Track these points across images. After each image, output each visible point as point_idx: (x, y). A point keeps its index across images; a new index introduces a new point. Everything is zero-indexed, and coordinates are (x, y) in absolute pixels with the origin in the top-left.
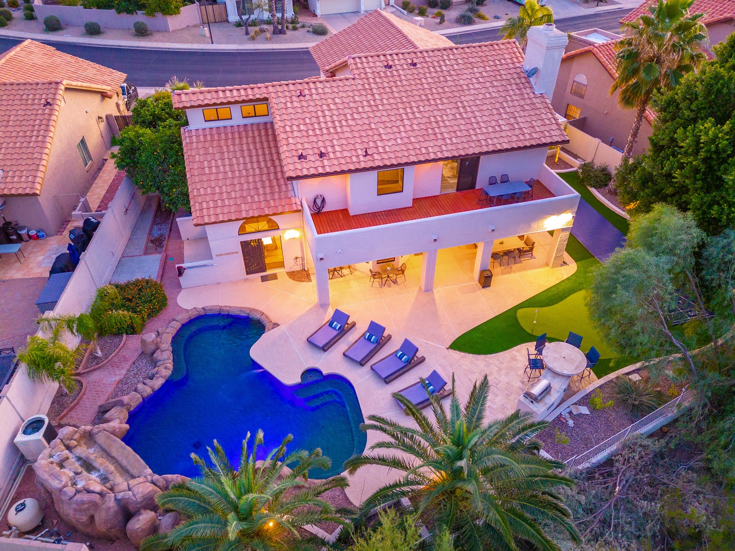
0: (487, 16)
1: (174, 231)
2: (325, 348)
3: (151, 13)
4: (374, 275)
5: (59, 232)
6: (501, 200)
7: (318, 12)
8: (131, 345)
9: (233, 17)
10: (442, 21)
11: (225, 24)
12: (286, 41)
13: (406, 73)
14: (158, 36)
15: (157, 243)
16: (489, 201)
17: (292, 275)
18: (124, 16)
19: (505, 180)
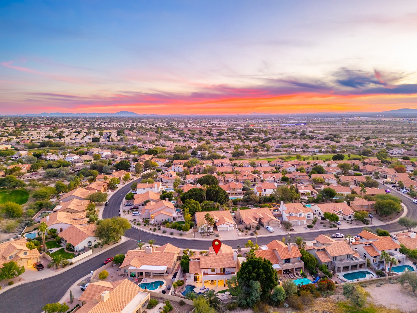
0: (258, 233)
1: (186, 275)
2: (202, 290)
3: (183, 231)
5: (172, 273)
7: (218, 230)
8: (181, 287)
9: (200, 231)
10: (246, 234)
11: (198, 232)
12: (210, 238)
13: (218, 256)
14: (184, 236)
15: (183, 276)
17: (200, 282)
18: (178, 231)
19: (228, 272)
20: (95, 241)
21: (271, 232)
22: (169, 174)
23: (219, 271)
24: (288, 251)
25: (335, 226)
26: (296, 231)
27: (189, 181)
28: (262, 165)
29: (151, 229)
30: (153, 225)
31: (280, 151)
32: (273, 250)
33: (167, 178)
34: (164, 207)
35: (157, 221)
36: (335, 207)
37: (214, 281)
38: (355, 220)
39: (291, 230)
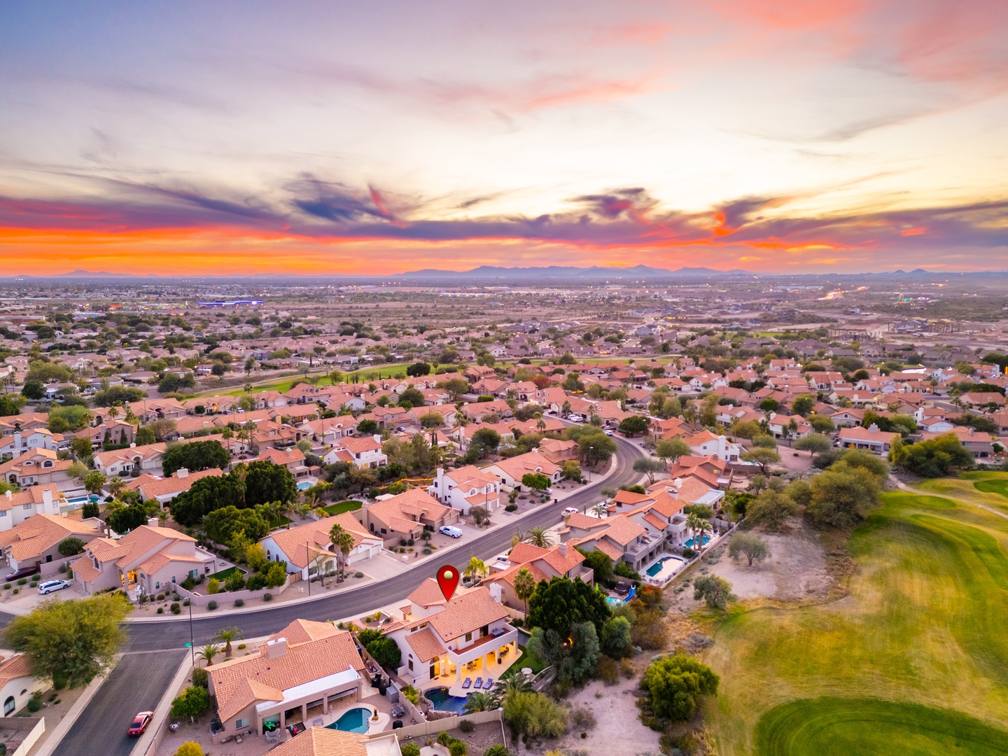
0: (435, 546)
2: (468, 687)
3: (271, 587)
4: (469, 668)
5: (364, 683)
6: (498, 636)
7: (348, 564)
9: (306, 577)
10: (415, 555)
11: (303, 582)
13: (460, 604)
14: (276, 600)
16: (493, 637)
18: (256, 592)
19: (496, 630)
20: (24, 691)
21: (458, 537)
22: (37, 458)
23: (476, 635)
24: (563, 556)
25: (548, 499)
26: (495, 524)
27: (112, 470)
28: (270, 404)
29: (160, 611)
30: (152, 600)
31: (276, 368)
32: (532, 563)
33: (34, 471)
34: (167, 542)
35: (158, 587)
36: (525, 463)
37: (474, 663)
38: (564, 480)
39: (488, 524)
